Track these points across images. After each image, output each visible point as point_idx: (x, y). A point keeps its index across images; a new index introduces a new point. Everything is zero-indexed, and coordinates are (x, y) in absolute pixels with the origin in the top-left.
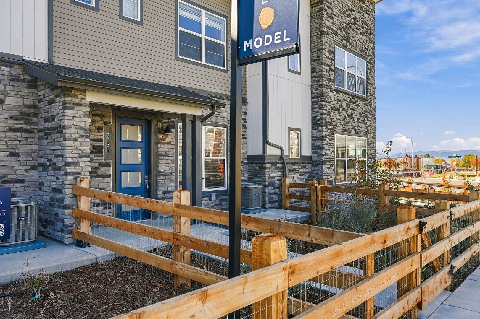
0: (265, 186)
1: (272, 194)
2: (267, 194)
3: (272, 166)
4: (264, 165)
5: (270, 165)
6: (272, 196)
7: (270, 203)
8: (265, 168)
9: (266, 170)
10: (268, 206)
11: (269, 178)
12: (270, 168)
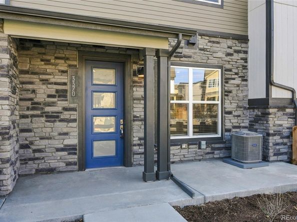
0: (268, 135)
1: (277, 144)
2: (271, 144)
3: (278, 111)
4: (267, 110)
5: (277, 110)
6: (278, 147)
7: (275, 155)
8: (269, 114)
9: (270, 116)
10: (272, 158)
11: (274, 126)
12: (275, 114)
